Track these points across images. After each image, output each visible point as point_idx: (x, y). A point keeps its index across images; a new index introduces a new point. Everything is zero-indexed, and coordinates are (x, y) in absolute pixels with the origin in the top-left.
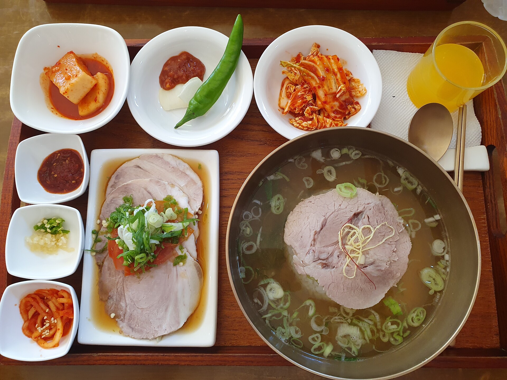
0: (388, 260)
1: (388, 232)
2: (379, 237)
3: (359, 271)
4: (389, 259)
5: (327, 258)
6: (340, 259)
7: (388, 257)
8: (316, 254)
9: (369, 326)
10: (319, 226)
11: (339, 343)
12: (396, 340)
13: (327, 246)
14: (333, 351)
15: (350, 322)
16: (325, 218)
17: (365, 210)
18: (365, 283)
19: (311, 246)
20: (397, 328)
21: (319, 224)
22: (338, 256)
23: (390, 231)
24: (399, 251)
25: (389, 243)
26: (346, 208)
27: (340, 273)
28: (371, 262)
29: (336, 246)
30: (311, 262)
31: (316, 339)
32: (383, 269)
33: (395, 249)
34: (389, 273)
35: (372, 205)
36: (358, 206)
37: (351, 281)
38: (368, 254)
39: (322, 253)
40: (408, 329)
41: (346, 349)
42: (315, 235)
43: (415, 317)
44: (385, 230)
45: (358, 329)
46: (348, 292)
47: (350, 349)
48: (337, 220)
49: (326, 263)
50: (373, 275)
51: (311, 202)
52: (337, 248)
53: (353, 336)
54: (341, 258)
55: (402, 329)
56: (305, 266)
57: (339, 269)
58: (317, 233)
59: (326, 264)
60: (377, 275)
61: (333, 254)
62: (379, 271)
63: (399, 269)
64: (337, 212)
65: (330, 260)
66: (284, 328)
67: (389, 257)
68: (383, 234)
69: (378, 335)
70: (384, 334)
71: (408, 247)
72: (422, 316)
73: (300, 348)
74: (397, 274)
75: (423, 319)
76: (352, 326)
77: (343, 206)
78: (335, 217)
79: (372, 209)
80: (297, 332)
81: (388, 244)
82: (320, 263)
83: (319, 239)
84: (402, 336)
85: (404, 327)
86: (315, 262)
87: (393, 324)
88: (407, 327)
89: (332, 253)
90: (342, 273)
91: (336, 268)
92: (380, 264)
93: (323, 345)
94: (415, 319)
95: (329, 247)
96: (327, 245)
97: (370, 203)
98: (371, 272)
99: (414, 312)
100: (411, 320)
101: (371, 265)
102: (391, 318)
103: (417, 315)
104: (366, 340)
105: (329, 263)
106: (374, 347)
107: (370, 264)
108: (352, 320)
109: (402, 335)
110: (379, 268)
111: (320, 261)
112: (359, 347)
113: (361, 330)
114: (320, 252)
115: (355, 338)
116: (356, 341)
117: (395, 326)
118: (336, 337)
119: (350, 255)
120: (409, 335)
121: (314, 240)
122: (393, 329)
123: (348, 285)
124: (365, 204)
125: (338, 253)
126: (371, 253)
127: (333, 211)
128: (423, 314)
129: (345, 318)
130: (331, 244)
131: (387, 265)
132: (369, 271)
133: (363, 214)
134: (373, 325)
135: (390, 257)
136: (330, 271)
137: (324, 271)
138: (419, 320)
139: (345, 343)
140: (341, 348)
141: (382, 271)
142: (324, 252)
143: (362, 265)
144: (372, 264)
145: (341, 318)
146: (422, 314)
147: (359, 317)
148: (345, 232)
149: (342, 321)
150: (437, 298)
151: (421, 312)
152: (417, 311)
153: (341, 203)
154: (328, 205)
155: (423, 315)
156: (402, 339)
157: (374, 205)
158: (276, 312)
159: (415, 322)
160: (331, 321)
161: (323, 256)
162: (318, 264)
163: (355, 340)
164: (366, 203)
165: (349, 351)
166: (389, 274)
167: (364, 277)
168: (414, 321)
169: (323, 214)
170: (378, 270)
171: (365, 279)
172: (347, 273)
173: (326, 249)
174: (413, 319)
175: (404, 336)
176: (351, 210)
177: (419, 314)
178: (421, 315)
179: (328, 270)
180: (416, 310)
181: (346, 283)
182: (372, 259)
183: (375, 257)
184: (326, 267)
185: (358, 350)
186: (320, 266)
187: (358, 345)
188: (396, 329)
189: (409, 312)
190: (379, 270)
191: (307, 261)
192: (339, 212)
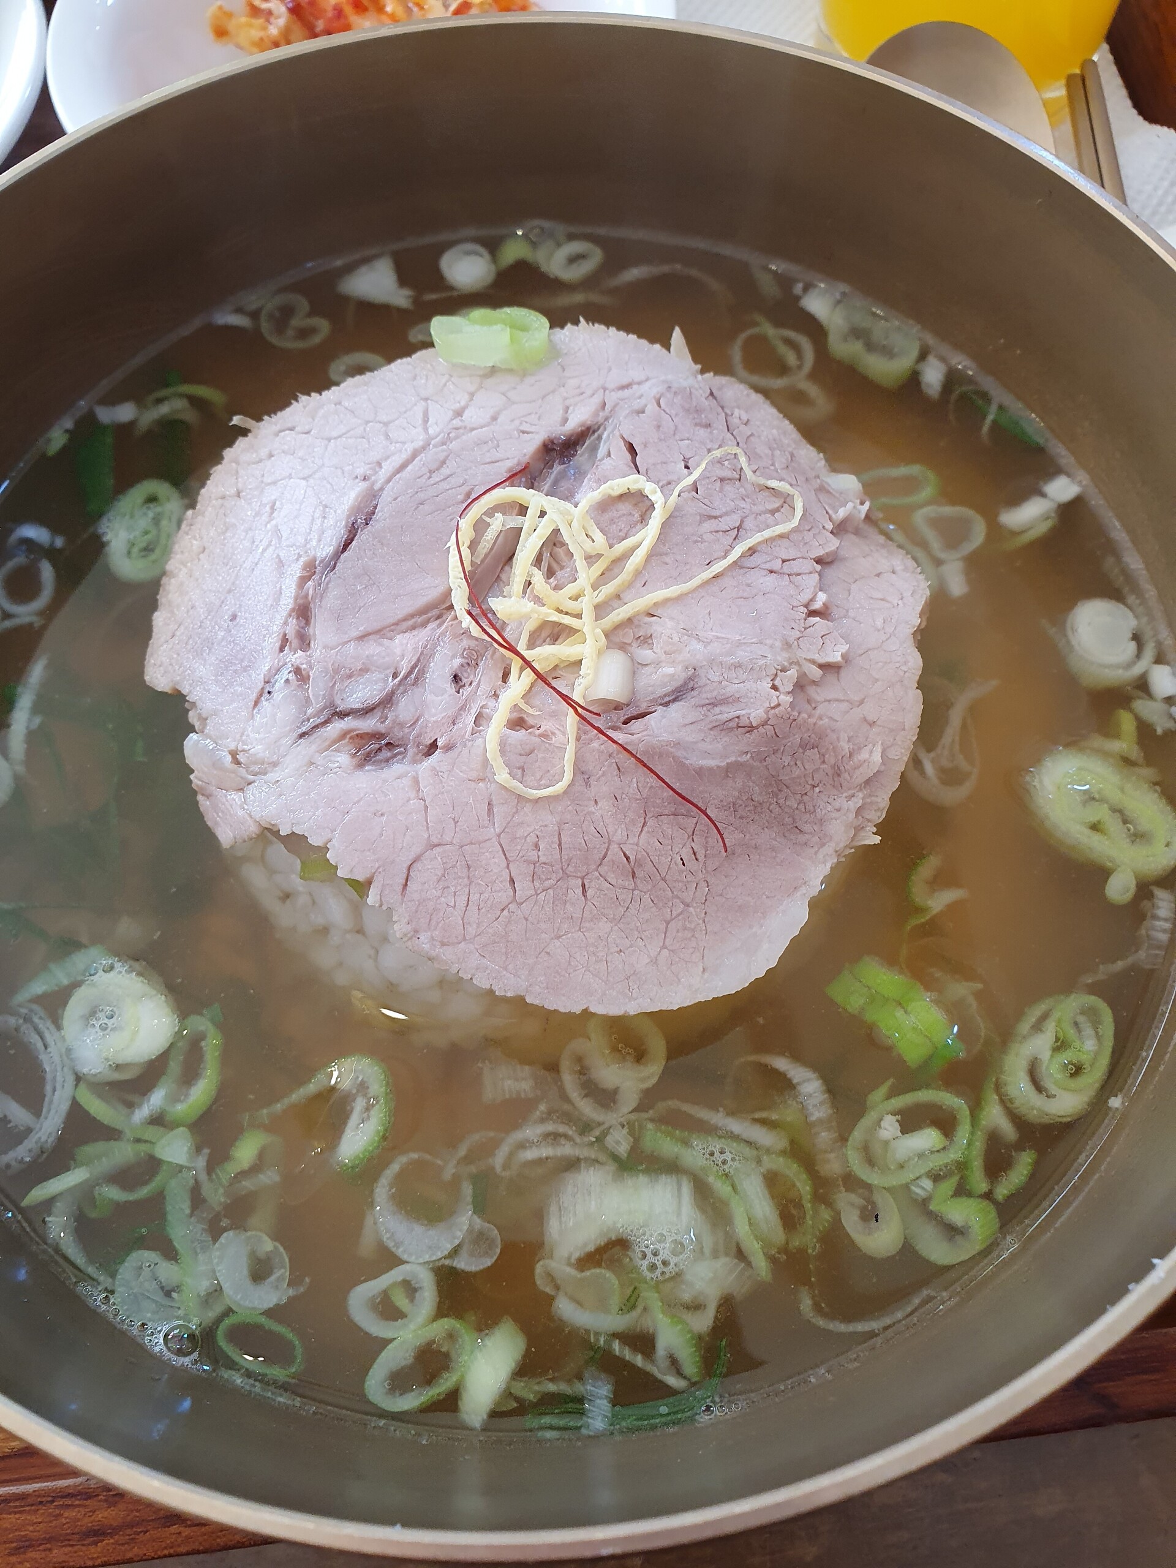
0: (782, 658)
1: (764, 512)
2: (708, 537)
3: (595, 745)
4: (785, 655)
5: (388, 701)
6: (467, 691)
7: (778, 644)
8: (316, 691)
9: (759, 1162)
10: (329, 533)
11: (566, 1309)
12: (953, 1231)
13: (380, 632)
14: (524, 1370)
15: (623, 1149)
16: (373, 484)
17: (607, 419)
18: (651, 822)
19: (281, 650)
20: (944, 1149)
21: (331, 521)
22: (456, 678)
23: (777, 510)
24: (851, 613)
25: (777, 565)
26: (494, 418)
27: (474, 775)
28: (669, 689)
29: (440, 626)
30: (287, 741)
31: (400, 1300)
32: (756, 713)
33: (822, 597)
34: (804, 746)
35: (650, 390)
36: (568, 403)
37: (550, 820)
38: (646, 640)
39: (350, 676)
40: (1019, 1146)
41: (616, 1346)
42: (303, 580)
43: (1045, 1055)
44: (742, 504)
45: (687, 1189)
46: (542, 896)
47: (644, 1342)
48: (445, 485)
49: (382, 728)
50: (696, 761)
51: (292, 429)
52: (443, 634)
53: (648, 1241)
54: (479, 684)
55: (979, 1145)
56: (251, 778)
57: (466, 751)
58: (318, 569)
59: (377, 736)
60: (723, 764)
61: (422, 672)
62: (732, 729)
63: (872, 724)
64: (444, 444)
65: (404, 709)
66: (170, 1254)
67: (788, 646)
68: (733, 521)
69: (826, 1215)
70: (862, 1202)
71: (907, 594)
72: (1090, 1045)
73: (285, 1387)
74: (864, 755)
75: (1104, 1062)
76: (643, 1179)
77: (472, 416)
78: (431, 472)
79: (652, 408)
80: (259, 1272)
81: (771, 572)
82: (343, 735)
83: (333, 598)
84: (988, 1196)
85: (994, 1139)
86: (312, 738)
87: (910, 1122)
88: (1008, 1130)
89: (415, 666)
90: (484, 774)
91: (448, 748)
92: (731, 689)
93: (451, 1336)
94: (1053, 1070)
95: (399, 639)
96: (376, 626)
97: (639, 383)
98: (677, 744)
99: (1038, 1027)
100: (1028, 1079)
101: (674, 700)
102: (893, 1093)
103: (1060, 1045)
104: (749, 1264)
105: (401, 725)
106: (806, 1304)
107: (667, 699)
108: (636, 1133)
109: (983, 1186)
110: (728, 713)
111: (338, 726)
112: (703, 1322)
113: (702, 1192)
114: (336, 671)
115: (664, 1255)
116: (678, 1276)
117: (928, 1138)
118: (539, 1269)
119: (528, 654)
120: (1032, 1176)
121: (303, 612)
122: (921, 1155)
123: (537, 846)
124: (605, 389)
125: (458, 661)
126: (664, 628)
127: (419, 444)
128: (1096, 1029)
129: (585, 1127)
130: (405, 619)
131: (781, 689)
132: (665, 737)
133: (600, 438)
134: (783, 1153)
135: (791, 640)
136: (405, 775)
137: (368, 780)
138: (1077, 1070)
139: (602, 1305)
140: (580, 1340)
141: (751, 728)
142: (364, 670)
143: (618, 707)
144: (677, 695)
145: (562, 1129)
146: (1088, 1031)
147: (686, 1108)
148: (490, 535)
149: (566, 1150)
150: (1157, 918)
151: (1081, 1019)
152: (1056, 1015)
153: (463, 403)
154: (386, 424)
155: (1099, 1037)
156: (993, 1214)
157: (661, 388)
158: (122, 1153)
159: (1053, 1089)
160: (498, 1168)
161: (360, 694)
162: (327, 743)
163: (671, 1269)
164: (611, 385)
165: (639, 1360)
166: (808, 753)
167: (638, 781)
168: (1048, 1084)
169: (361, 471)
170: (724, 727)
171: (645, 792)
172: (520, 771)
173: (372, 649)
174: (1043, 1069)
175: (1002, 1191)
176: (525, 427)
177: (1071, 1032)
178: (1080, 1038)
179: (397, 768)
180: (1045, 1017)
181: (521, 832)
182: (673, 663)
183: (696, 651)
184: (385, 753)
185: (700, 1337)
186: (343, 758)
187: (695, 1306)
188: (942, 1154)
189: (1005, 1036)
190: (731, 724)
191: (257, 747)
192: (453, 445)
